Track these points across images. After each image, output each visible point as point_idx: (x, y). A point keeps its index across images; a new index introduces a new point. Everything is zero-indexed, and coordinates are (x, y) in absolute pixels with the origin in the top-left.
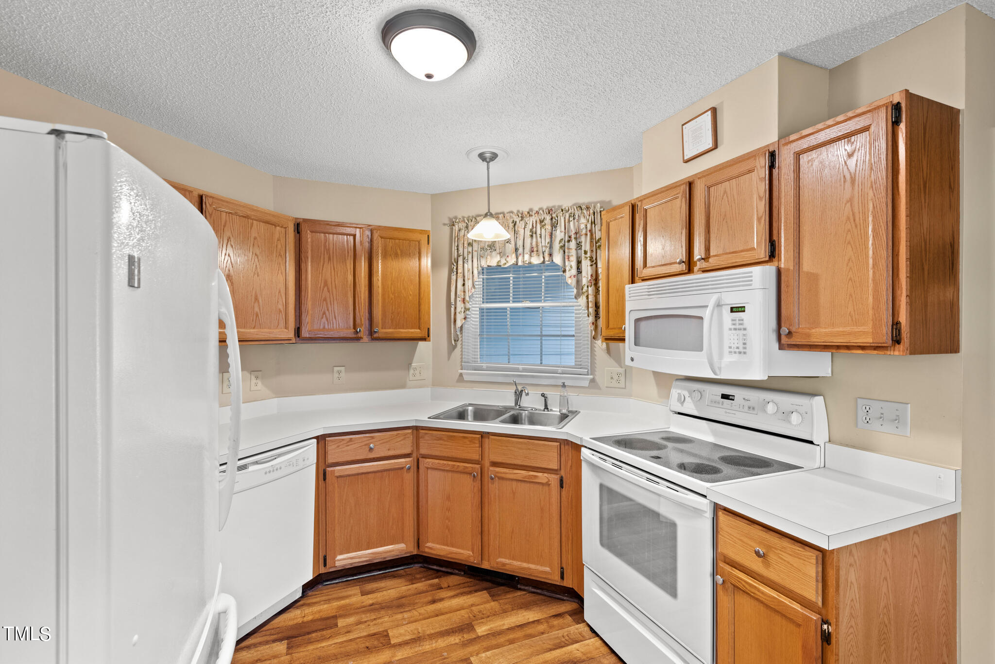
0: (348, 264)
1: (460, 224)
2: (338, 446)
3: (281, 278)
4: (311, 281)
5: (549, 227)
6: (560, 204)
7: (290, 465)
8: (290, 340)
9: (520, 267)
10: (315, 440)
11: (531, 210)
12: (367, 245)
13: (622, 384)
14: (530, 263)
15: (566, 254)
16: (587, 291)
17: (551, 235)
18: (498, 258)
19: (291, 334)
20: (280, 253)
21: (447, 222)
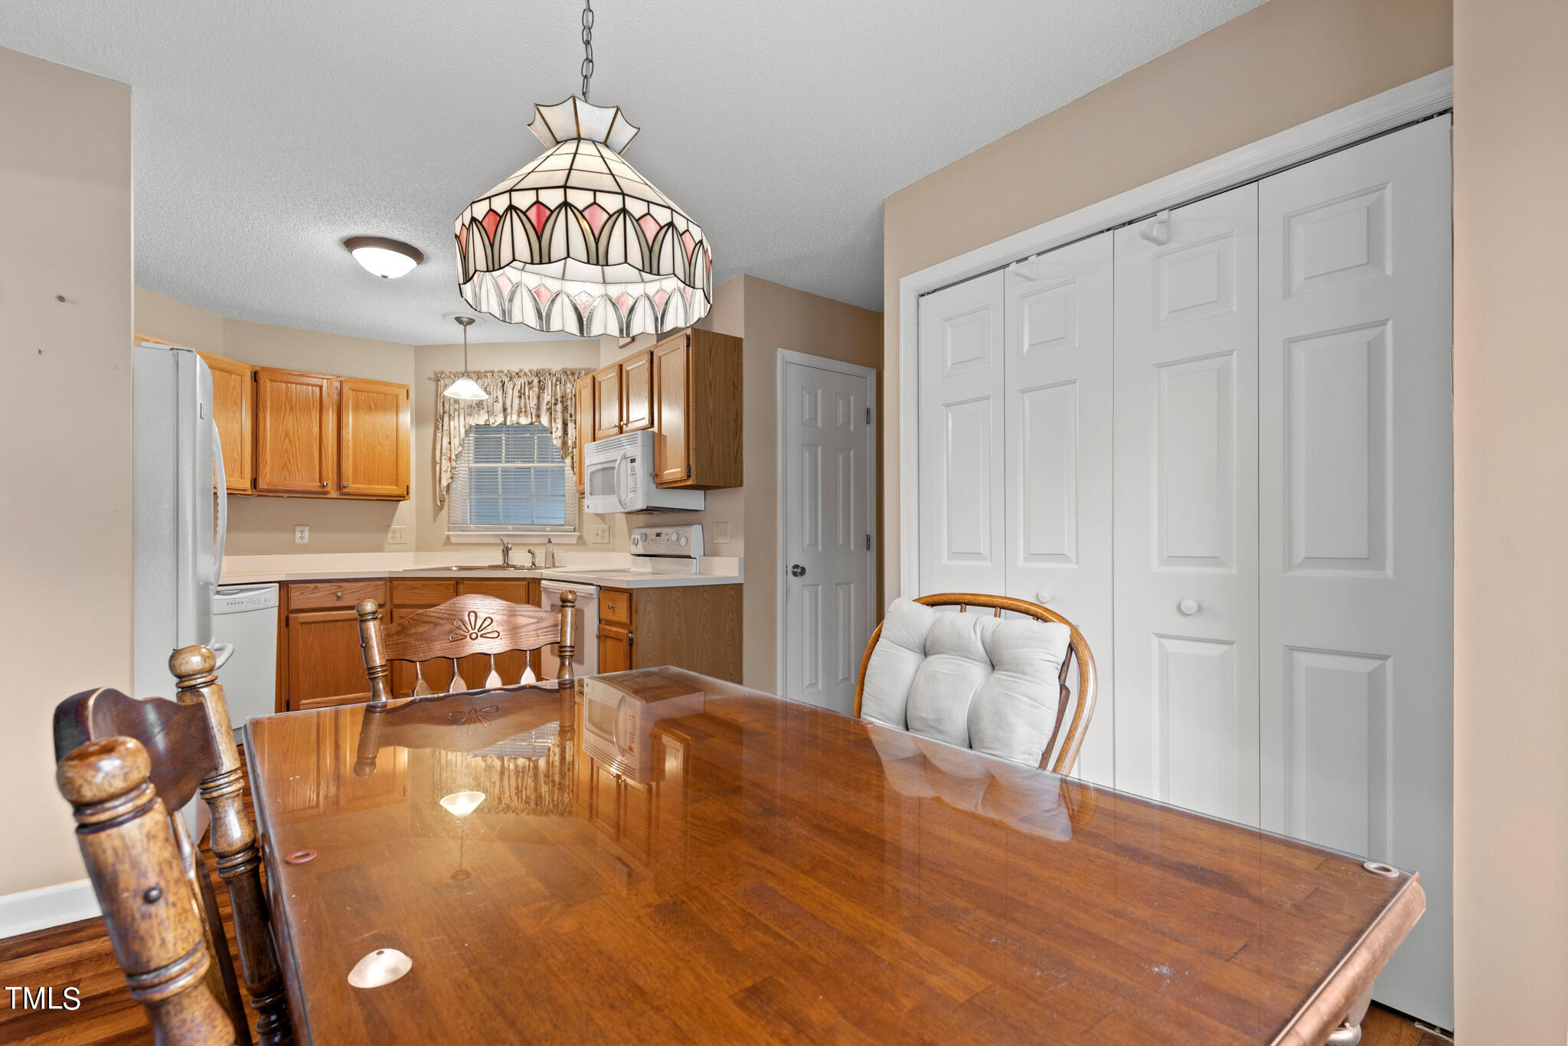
0: (313, 414)
1: (446, 380)
2: (302, 594)
3: (237, 427)
4: (270, 431)
5: (536, 389)
6: (549, 368)
7: (251, 602)
8: (246, 490)
9: (509, 427)
10: (278, 584)
11: (521, 371)
12: (335, 397)
13: (606, 541)
14: (518, 423)
15: (553, 416)
16: (572, 452)
17: (539, 397)
18: (486, 417)
19: (247, 485)
20: (235, 400)
21: (433, 376)
